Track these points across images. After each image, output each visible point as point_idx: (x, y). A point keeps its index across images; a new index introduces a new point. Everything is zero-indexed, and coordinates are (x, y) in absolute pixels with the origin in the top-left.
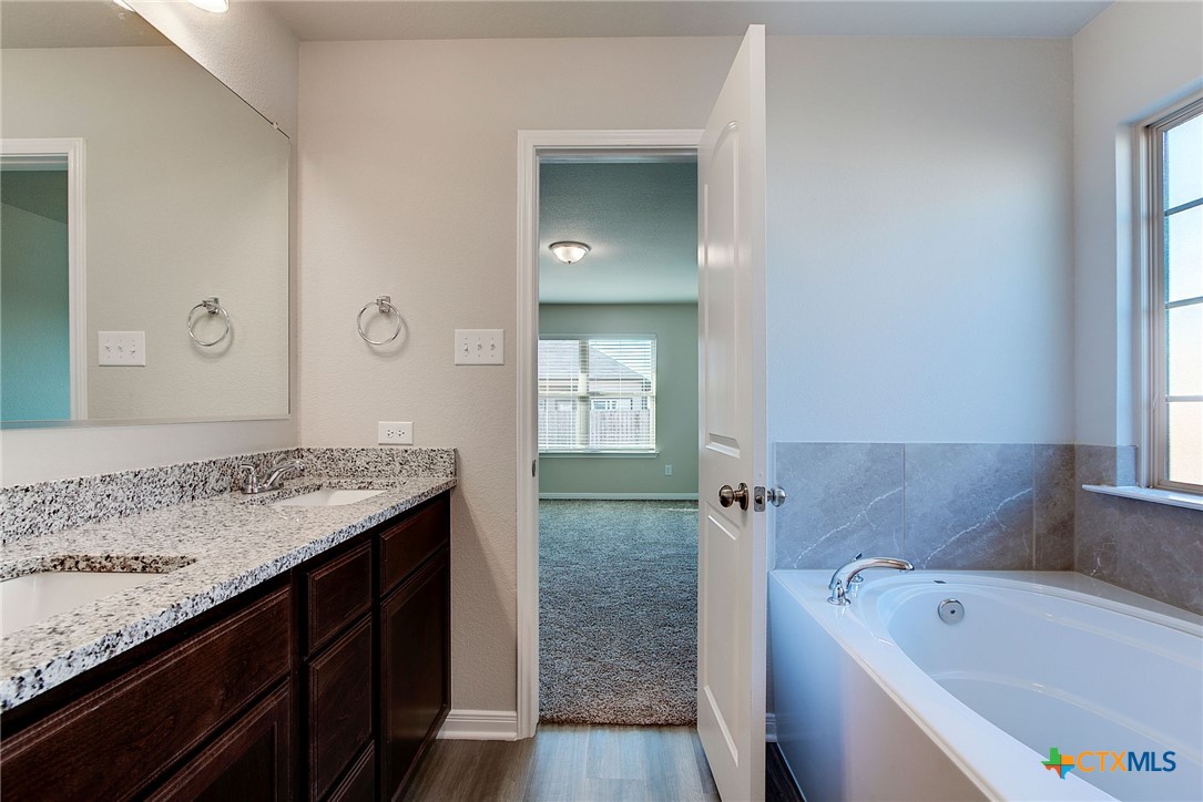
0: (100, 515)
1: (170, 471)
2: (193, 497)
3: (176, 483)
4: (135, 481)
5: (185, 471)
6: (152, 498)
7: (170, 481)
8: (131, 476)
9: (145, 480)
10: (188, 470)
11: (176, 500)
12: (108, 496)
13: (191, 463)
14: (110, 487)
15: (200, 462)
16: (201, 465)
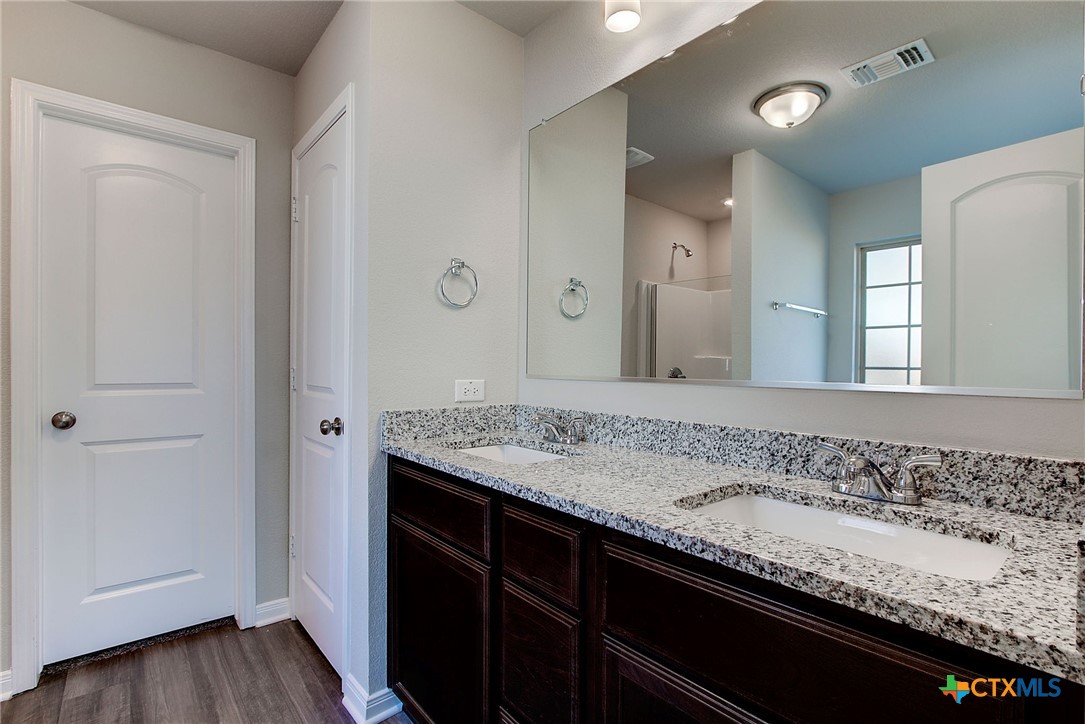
0: (693, 453)
1: (757, 435)
2: (788, 471)
3: (765, 449)
4: (721, 434)
5: (777, 439)
6: (738, 455)
7: (758, 445)
8: (718, 430)
9: (730, 437)
10: (781, 438)
11: (765, 465)
12: (699, 441)
13: (785, 432)
14: (700, 434)
15: (800, 434)
16: (800, 438)
